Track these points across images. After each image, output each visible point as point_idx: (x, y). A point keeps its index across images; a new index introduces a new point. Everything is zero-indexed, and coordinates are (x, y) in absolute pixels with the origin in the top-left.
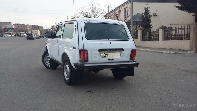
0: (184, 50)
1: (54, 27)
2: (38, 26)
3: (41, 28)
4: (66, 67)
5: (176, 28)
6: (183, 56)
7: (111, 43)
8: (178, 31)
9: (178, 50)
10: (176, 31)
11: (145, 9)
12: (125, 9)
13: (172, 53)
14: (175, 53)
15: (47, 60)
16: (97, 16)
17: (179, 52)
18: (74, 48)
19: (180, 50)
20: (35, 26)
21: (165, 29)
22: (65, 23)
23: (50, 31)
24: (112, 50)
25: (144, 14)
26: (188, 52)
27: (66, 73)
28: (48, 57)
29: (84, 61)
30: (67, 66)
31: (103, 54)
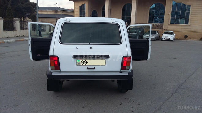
7: (91, 48)
24: (91, 57)
29: (54, 69)
31: (80, 61)
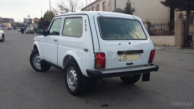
0: (169, 46)
1: (26, 20)
2: (9, 19)
3: (12, 21)
4: (71, 73)
5: (161, 24)
6: (171, 52)
7: (130, 43)
8: (162, 26)
9: (162, 45)
10: (161, 26)
11: (127, 3)
12: (104, 3)
13: (159, 49)
14: (161, 49)
15: (36, 61)
16: (76, 10)
17: (165, 48)
18: (86, 50)
19: (165, 45)
20: (5, 19)
21: (149, 24)
22: (65, 17)
23: (22, 24)
24: (131, 52)
25: (126, 8)
26: (174, 48)
27: (70, 81)
28: (37, 57)
29: (100, 68)
30: (73, 72)
31: (121, 57)
